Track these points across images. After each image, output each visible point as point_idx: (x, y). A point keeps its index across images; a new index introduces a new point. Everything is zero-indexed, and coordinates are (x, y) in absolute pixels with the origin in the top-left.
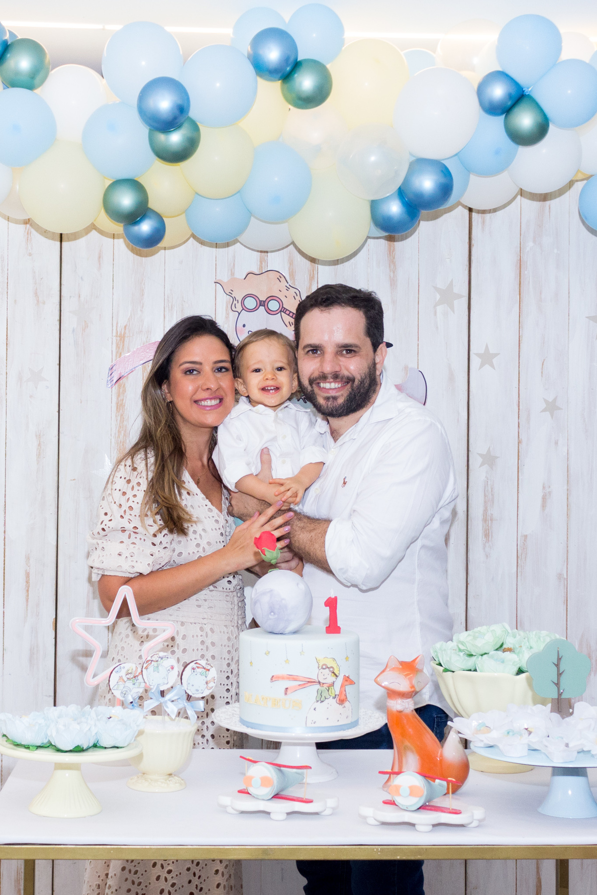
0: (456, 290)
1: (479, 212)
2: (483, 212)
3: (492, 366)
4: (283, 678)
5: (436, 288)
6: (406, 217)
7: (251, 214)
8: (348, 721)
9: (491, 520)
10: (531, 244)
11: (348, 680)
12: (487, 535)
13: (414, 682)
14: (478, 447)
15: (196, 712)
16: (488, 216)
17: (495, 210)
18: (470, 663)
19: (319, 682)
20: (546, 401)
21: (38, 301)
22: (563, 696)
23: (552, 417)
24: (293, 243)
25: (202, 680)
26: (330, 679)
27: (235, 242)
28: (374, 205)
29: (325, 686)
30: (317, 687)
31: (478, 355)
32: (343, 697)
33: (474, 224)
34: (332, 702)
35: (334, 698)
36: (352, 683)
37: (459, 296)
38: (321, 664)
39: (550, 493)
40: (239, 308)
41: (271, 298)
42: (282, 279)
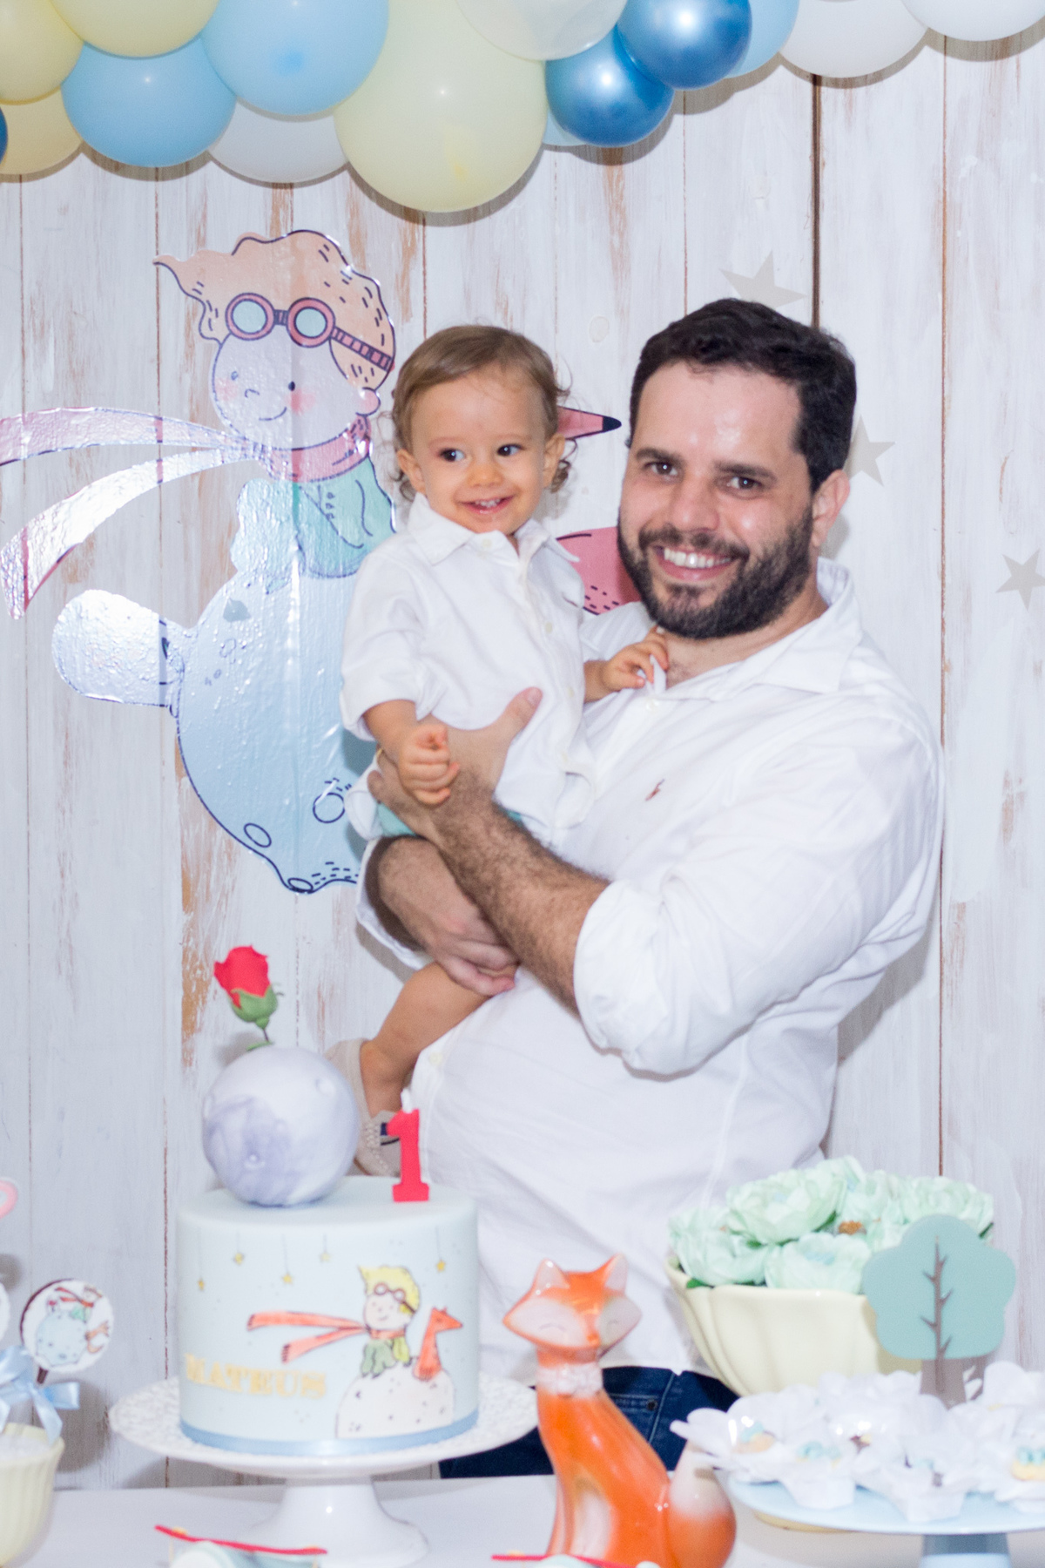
0: (781, 281)
1: (837, 83)
2: (848, 83)
3: (876, 475)
4: (277, 1320)
5: (729, 276)
6: (634, 101)
7: (234, 96)
8: (446, 1420)
10: (970, 160)
11: (442, 1319)
13: (600, 1324)
15: (60, 1412)
16: (860, 92)
17: (878, 77)
18: (751, 1264)
19: (369, 1329)
20: (1011, 563)
22: (952, 1354)
23: (1027, 606)
24: (348, 167)
25: (74, 1330)
26: (397, 1319)
27: (205, 159)
28: (554, 71)
29: (384, 1337)
30: (364, 1339)
32: (430, 1362)
33: (826, 108)
34: (401, 1378)
35: (408, 1364)
36: (454, 1325)
37: (790, 296)
38: (372, 1283)
39: (1022, 796)
40: (220, 329)
41: (304, 303)
42: (332, 254)
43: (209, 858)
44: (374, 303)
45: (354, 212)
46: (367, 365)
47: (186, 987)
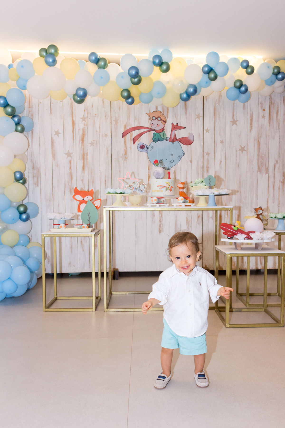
0: (200, 115)
1: (205, 97)
3: (208, 132)
5: (196, 115)
6: (187, 97)
7: (153, 97)
9: (208, 167)
10: (217, 104)
12: (207, 171)
14: (205, 151)
16: (207, 98)
20: (221, 140)
21: (106, 118)
23: (222, 144)
24: (163, 104)
28: (180, 95)
31: (205, 130)
33: (204, 100)
37: (201, 116)
39: (221, 161)
40: (151, 119)
41: (159, 117)
42: (161, 113)
43: (150, 166)
44: (165, 117)
45: (163, 109)
46: (164, 123)
47: (148, 177)
